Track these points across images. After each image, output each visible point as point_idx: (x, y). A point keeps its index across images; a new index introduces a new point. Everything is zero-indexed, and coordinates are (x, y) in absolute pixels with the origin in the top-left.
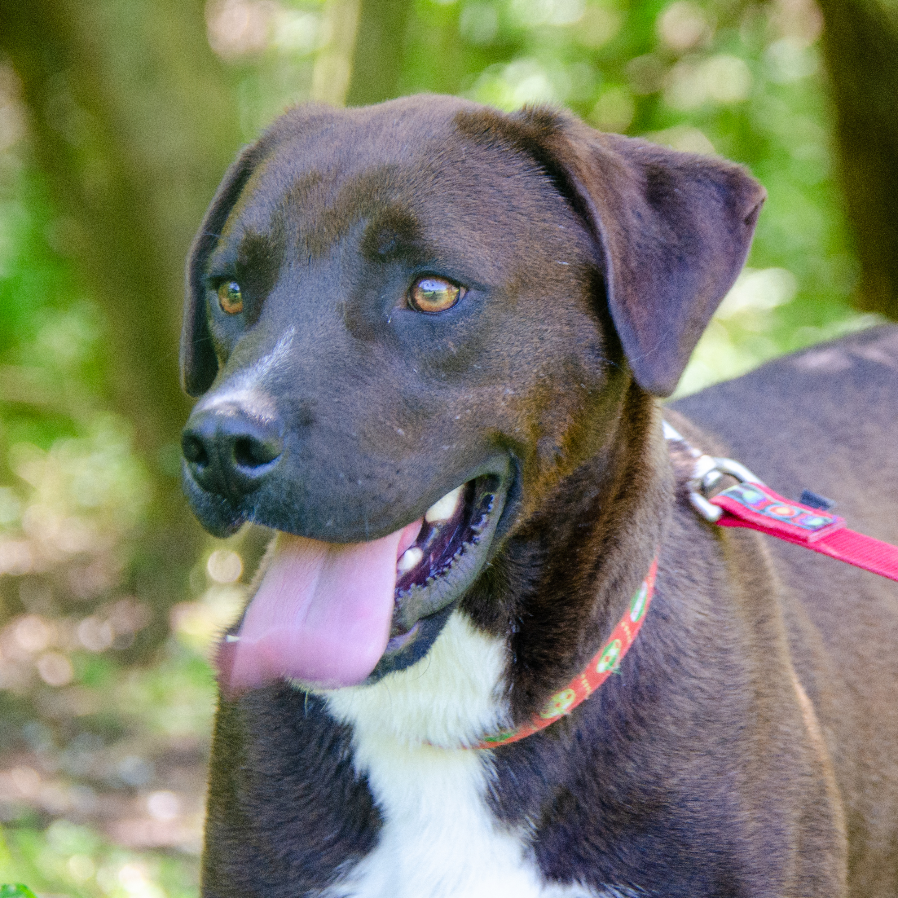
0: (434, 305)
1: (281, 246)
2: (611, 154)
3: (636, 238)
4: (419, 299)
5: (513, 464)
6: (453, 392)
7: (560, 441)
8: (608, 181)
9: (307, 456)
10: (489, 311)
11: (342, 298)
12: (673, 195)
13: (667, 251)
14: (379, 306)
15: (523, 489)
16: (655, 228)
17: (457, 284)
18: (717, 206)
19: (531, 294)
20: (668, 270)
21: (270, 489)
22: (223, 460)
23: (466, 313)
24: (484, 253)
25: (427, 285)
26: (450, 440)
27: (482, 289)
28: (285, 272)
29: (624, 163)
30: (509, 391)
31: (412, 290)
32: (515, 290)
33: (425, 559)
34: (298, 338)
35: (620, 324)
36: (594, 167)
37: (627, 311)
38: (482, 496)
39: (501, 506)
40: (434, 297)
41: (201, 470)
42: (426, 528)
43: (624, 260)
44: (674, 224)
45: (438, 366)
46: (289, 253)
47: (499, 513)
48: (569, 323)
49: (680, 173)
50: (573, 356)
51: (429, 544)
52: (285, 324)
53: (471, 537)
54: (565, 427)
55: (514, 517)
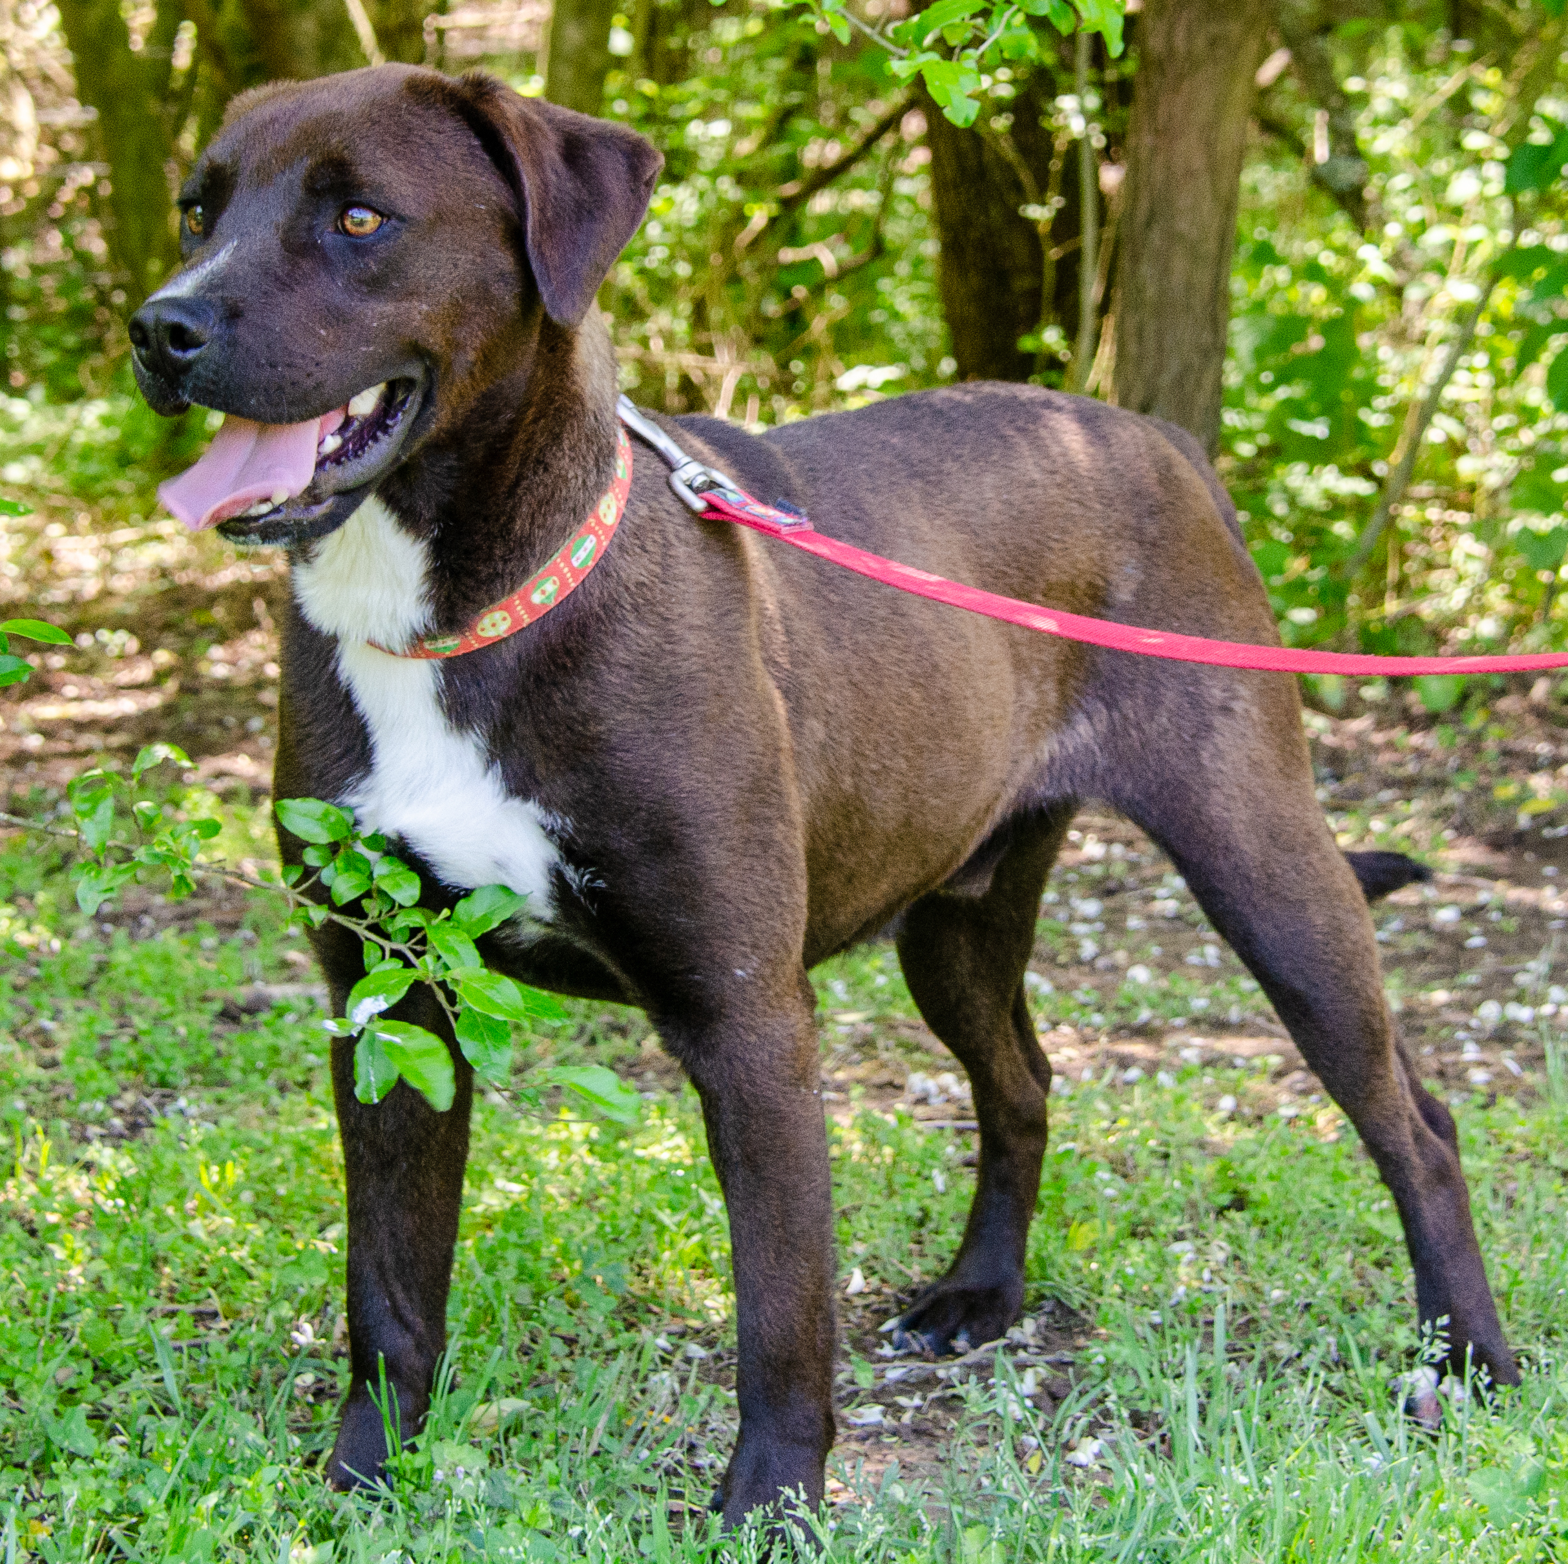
0: (361, 230)
1: (234, 174)
2: (536, 118)
3: (553, 192)
4: (348, 223)
5: (428, 371)
6: (373, 304)
7: (472, 356)
8: (532, 141)
9: (233, 343)
10: (406, 237)
11: (281, 218)
12: (586, 158)
13: (579, 205)
14: (311, 229)
15: (440, 397)
16: (569, 185)
17: (381, 215)
18: (622, 168)
19: (448, 229)
20: (579, 220)
21: (199, 368)
22: (160, 344)
23: (387, 238)
24: (407, 190)
25: (357, 214)
26: (368, 343)
27: (402, 219)
28: (237, 196)
29: (546, 127)
30: (425, 307)
31: (342, 215)
32: (432, 224)
33: (344, 445)
34: (237, 249)
35: (535, 265)
36: (521, 128)
37: (542, 254)
38: (400, 397)
39: (416, 408)
40: (361, 223)
41: (143, 352)
42: (348, 421)
43: (542, 210)
44: (585, 182)
45: (360, 281)
46: (243, 180)
47: (414, 413)
48: (482, 255)
49: (593, 140)
50: (484, 281)
51: (349, 434)
52: (230, 238)
53: (386, 429)
54: (477, 343)
55: (429, 421)
